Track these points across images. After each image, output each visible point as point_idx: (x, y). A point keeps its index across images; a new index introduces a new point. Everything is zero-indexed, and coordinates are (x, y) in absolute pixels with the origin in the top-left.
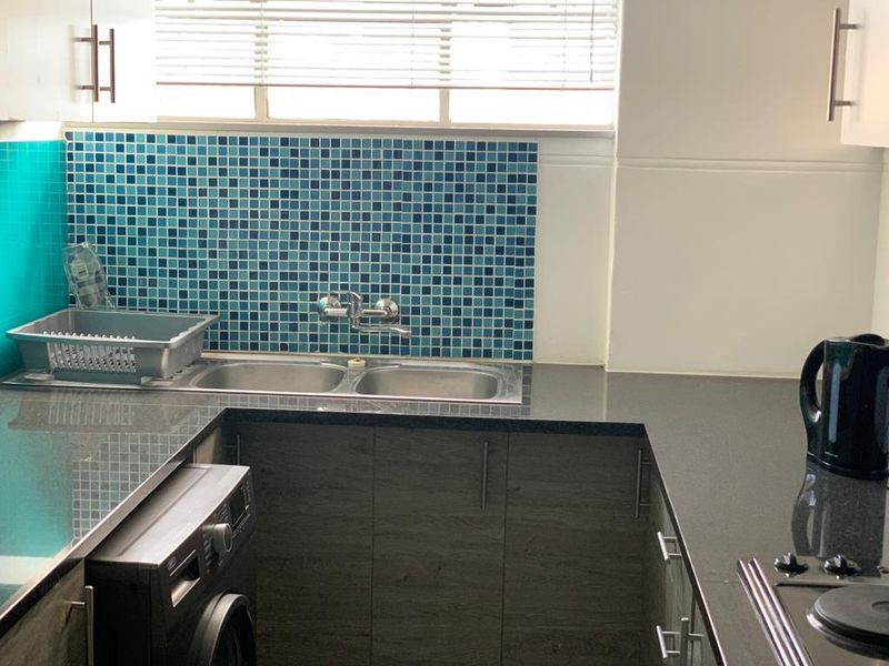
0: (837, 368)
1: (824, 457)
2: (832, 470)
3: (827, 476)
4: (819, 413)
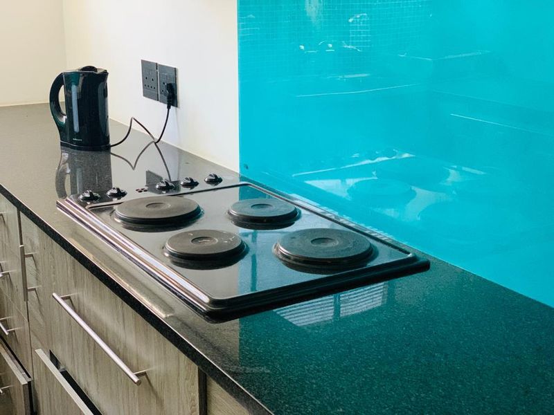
0: (74, 88)
1: (72, 142)
2: (79, 149)
3: (75, 152)
4: (65, 117)
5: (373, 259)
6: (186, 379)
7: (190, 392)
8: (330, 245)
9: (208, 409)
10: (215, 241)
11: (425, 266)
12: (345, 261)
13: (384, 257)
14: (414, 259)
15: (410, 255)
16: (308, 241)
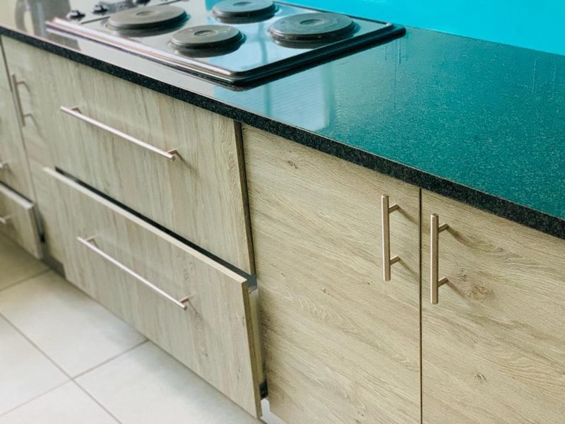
5: (356, 31)
6: (222, 141)
7: (227, 152)
8: (318, 24)
9: (246, 162)
10: (214, 32)
11: (401, 33)
12: (334, 35)
13: (365, 28)
14: (391, 27)
15: (388, 25)
16: (297, 23)
